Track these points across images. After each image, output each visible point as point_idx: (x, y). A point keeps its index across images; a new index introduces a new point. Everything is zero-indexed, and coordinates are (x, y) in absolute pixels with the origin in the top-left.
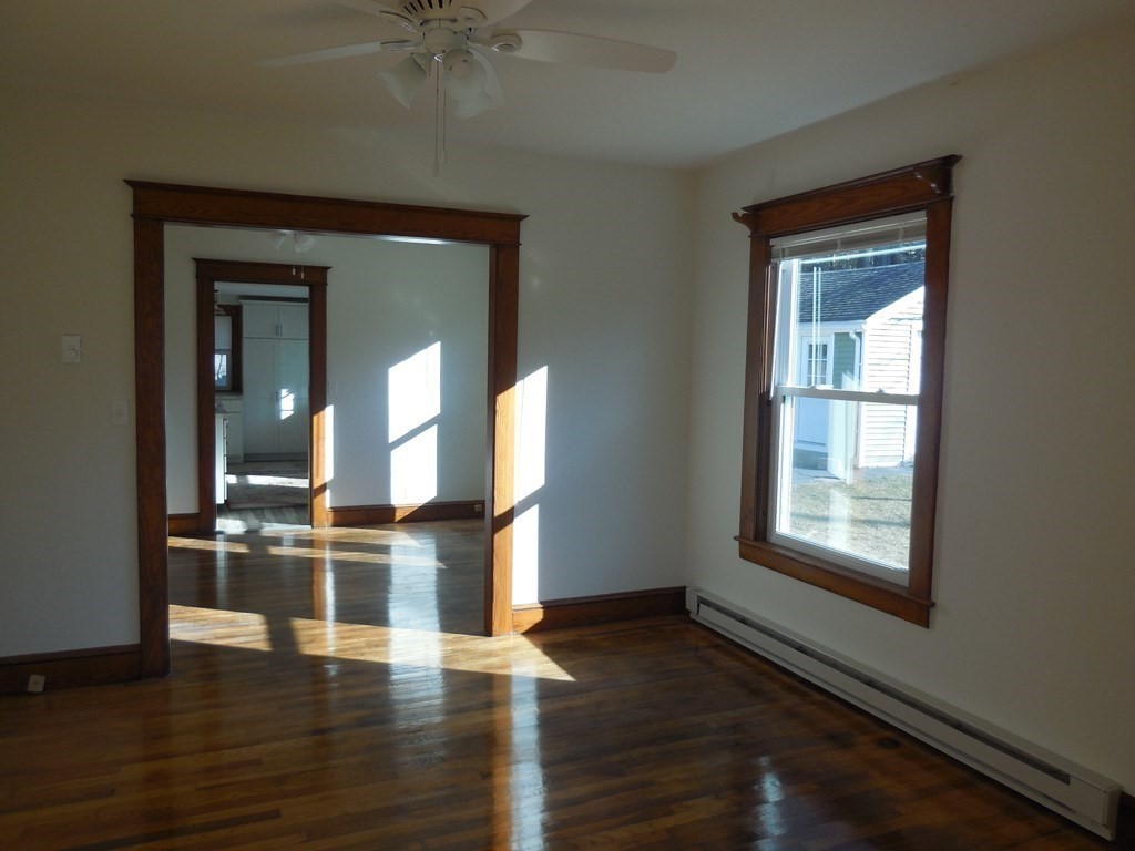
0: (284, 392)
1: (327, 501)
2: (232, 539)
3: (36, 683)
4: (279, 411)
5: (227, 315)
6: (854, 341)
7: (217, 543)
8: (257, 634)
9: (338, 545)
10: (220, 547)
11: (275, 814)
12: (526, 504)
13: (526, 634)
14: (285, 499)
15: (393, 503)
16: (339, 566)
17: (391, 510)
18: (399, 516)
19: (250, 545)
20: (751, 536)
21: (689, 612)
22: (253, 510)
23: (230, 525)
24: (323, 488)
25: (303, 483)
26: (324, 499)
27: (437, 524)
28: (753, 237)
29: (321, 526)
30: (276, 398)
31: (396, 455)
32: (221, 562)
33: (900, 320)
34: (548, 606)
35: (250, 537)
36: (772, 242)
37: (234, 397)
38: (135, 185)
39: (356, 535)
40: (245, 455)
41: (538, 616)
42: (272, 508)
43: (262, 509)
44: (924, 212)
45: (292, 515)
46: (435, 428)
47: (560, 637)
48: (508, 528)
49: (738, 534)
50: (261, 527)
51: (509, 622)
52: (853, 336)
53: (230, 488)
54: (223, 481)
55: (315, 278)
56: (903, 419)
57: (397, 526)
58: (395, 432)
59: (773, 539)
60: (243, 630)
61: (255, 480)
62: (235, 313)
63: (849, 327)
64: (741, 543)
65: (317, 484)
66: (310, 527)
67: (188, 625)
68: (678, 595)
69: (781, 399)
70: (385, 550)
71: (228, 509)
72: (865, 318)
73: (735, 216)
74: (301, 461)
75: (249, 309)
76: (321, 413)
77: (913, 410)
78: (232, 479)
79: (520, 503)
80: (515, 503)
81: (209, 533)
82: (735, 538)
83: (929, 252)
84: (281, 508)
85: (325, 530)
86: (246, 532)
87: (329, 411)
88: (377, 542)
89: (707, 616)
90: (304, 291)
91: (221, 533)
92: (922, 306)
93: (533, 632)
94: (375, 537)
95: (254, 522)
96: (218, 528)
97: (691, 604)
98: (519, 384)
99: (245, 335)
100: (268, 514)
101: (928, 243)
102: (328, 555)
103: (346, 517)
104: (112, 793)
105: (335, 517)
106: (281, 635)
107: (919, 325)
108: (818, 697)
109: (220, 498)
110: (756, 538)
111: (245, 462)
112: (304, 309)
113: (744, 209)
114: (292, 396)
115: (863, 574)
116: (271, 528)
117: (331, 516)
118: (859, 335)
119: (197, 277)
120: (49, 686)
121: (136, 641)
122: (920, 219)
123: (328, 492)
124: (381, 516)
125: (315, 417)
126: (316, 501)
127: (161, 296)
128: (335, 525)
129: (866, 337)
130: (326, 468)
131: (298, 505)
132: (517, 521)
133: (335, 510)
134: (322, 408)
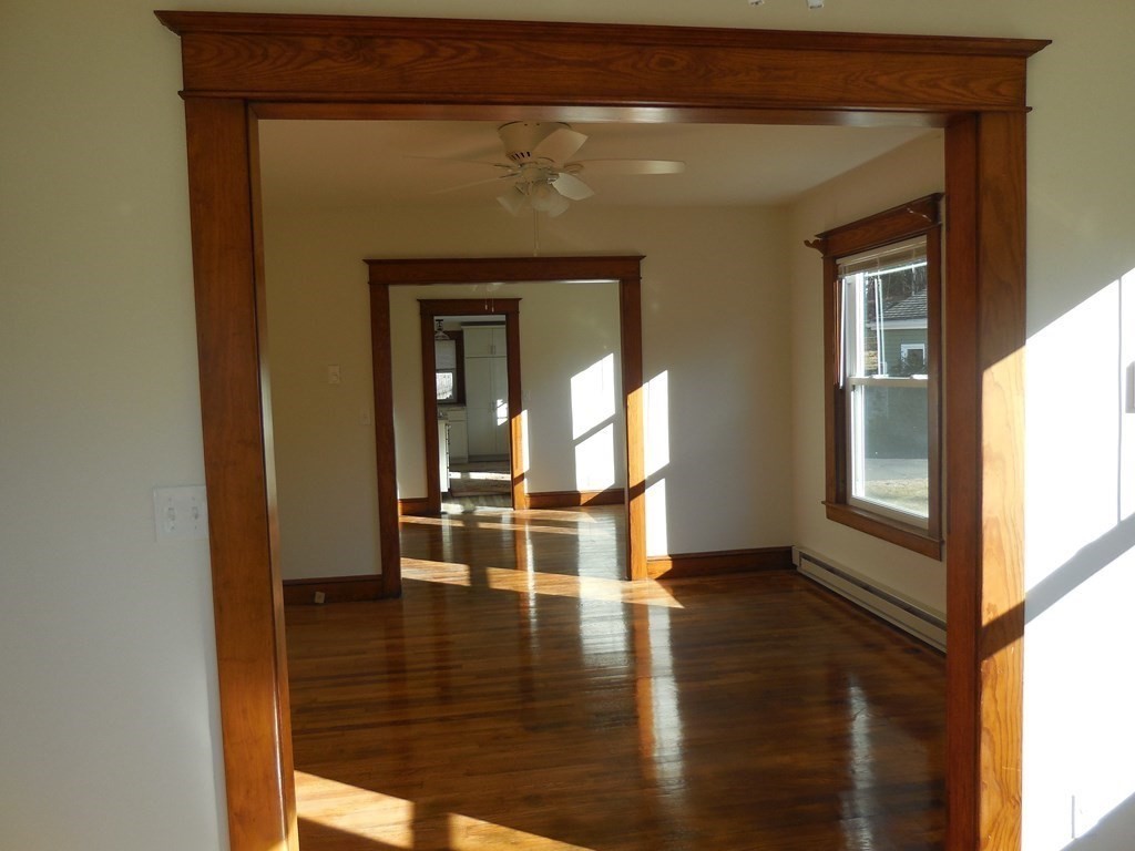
0: (499, 402)
1: (525, 488)
2: (453, 517)
3: (320, 597)
4: (496, 419)
5: (451, 339)
7: (443, 520)
8: (462, 576)
9: (534, 522)
10: (445, 523)
11: (460, 666)
12: (655, 478)
13: (657, 579)
14: (495, 489)
15: (578, 490)
16: (534, 535)
17: (577, 495)
18: (584, 500)
19: (465, 522)
20: (833, 500)
21: (796, 566)
22: (470, 497)
23: (452, 508)
24: (522, 477)
25: (507, 477)
26: (523, 486)
27: (614, 507)
28: (825, 259)
29: (521, 508)
30: (494, 408)
31: (579, 450)
32: (446, 534)
34: (675, 558)
35: (467, 517)
36: (838, 261)
37: (459, 408)
38: (370, 262)
39: (547, 515)
40: (470, 457)
41: (668, 566)
42: (485, 496)
43: (477, 496)
44: (925, 236)
45: (500, 500)
46: (611, 427)
47: (686, 582)
48: (641, 496)
49: (824, 499)
50: (475, 509)
51: (644, 570)
53: (452, 482)
54: (446, 477)
55: (510, 308)
57: (582, 509)
58: (578, 429)
59: (851, 502)
60: (454, 573)
61: (474, 476)
62: (457, 337)
64: (828, 507)
65: (516, 474)
66: (512, 509)
67: (413, 570)
68: (787, 552)
69: (851, 388)
70: (574, 525)
71: (449, 497)
73: (807, 243)
74: (504, 460)
75: (468, 333)
76: (520, 415)
78: (457, 475)
79: (650, 477)
80: (646, 477)
81: (437, 514)
82: (823, 503)
83: (928, 267)
84: (491, 496)
85: (526, 512)
86: (463, 512)
87: (524, 414)
88: (563, 519)
89: (806, 568)
90: (502, 318)
91: (445, 513)
93: (664, 579)
94: (562, 516)
95: (470, 506)
96: (442, 510)
97: (796, 560)
98: (645, 386)
99: (466, 355)
100: (482, 500)
101: (928, 261)
102: (527, 529)
103: (540, 500)
104: (364, 653)
105: (531, 501)
106: (478, 577)
108: (874, 622)
109: (444, 487)
110: (837, 502)
111: (470, 462)
112: (502, 330)
113: (817, 236)
114: (506, 405)
115: (891, 520)
116: (483, 510)
117: (528, 500)
119: (421, 314)
120: (327, 600)
121: (380, 572)
122: (922, 242)
123: (525, 480)
124: (569, 500)
125: (513, 420)
126: (517, 488)
127: (388, 335)
128: (531, 508)
130: (523, 462)
131: (504, 493)
132: (648, 491)
133: (532, 496)
134: (519, 412)
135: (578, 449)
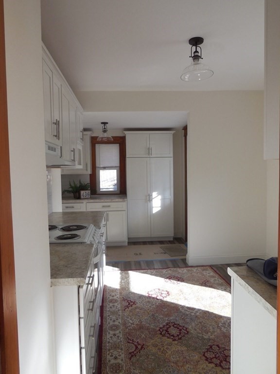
0: (154, 194)
4: (151, 208)
30: (149, 199)
37: (121, 199)
40: (128, 239)
99: (127, 156)
114: (160, 197)
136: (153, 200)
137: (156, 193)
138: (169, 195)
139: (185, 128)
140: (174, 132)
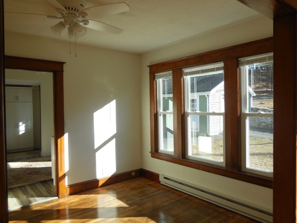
0: (21, 123)
1: (66, 182)
4: (19, 131)
6: (206, 98)
15: (97, 178)
17: (97, 181)
18: (100, 184)
24: (64, 176)
26: (65, 181)
29: (64, 197)
30: (17, 126)
33: (218, 91)
46: (114, 139)
50: (30, 202)
52: (206, 96)
56: (219, 120)
63: (205, 94)
65: (61, 175)
66: (57, 198)
72: (210, 91)
76: (62, 138)
77: (222, 118)
85: (66, 199)
86: (22, 208)
87: (66, 136)
92: (223, 87)
95: (24, 198)
105: (70, 190)
107: (223, 93)
114: (24, 125)
116: (36, 202)
117: (68, 190)
118: (208, 96)
123: (66, 177)
126: (61, 183)
128: (71, 194)
129: (210, 96)
130: (65, 166)
133: (70, 186)
134: (62, 134)
135: (98, 154)
136: (20, 127)
137: (22, 123)
138: (31, 124)
139: (39, 87)
140: (33, 88)
